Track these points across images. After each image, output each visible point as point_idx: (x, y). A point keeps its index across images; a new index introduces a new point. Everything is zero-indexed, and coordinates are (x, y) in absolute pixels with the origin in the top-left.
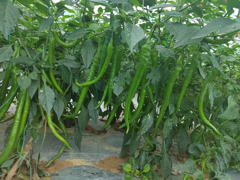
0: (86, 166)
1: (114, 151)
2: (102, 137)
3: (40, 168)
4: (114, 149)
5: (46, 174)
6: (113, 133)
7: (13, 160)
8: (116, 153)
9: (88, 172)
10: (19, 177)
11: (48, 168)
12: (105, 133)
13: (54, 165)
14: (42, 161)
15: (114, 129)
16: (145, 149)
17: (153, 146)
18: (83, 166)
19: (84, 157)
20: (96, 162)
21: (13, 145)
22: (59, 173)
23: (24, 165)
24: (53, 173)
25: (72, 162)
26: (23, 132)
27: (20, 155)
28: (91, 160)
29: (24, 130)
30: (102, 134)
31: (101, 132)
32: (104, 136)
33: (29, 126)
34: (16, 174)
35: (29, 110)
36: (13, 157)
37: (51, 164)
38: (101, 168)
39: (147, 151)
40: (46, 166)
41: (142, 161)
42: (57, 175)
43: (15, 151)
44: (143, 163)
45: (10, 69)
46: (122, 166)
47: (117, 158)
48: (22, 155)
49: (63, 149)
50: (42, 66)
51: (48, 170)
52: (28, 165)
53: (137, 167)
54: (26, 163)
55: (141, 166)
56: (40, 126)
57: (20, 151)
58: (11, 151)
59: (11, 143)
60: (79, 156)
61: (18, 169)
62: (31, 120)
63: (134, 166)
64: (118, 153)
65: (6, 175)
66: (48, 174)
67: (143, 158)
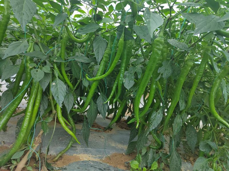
0: (93, 162)
1: (121, 148)
2: (108, 133)
3: (49, 162)
4: (120, 146)
5: (54, 168)
6: (119, 131)
7: (23, 152)
8: (122, 150)
9: (95, 168)
10: (28, 169)
11: (56, 162)
12: (111, 130)
13: (61, 159)
14: (50, 155)
15: (119, 127)
16: (153, 146)
17: (161, 144)
18: (90, 161)
19: (91, 152)
20: (103, 158)
21: (24, 137)
22: (67, 168)
23: (33, 157)
24: (61, 167)
25: (79, 157)
26: (34, 125)
27: (30, 148)
28: (98, 156)
29: (34, 123)
30: (108, 131)
31: (107, 129)
32: (110, 133)
33: (40, 119)
34: (26, 166)
35: (40, 104)
36: (23, 149)
37: (59, 158)
38: (108, 164)
39: (155, 149)
40: (54, 160)
41: (150, 158)
42: (65, 169)
43: (25, 143)
44: (150, 161)
45: (24, 63)
46: (129, 163)
47: (123, 155)
48: (32, 147)
49: (71, 143)
50: (55, 61)
51: (56, 164)
52: (37, 158)
53: (145, 165)
54: (35, 156)
55: (149, 164)
56: (50, 119)
57: (30, 143)
58: (22, 143)
59: (22, 135)
60: (86, 152)
61: (28, 161)
62: (42, 114)
63: (141, 163)
64: (124, 150)
65: (16, 167)
66: (57, 167)
67: (150, 155)
